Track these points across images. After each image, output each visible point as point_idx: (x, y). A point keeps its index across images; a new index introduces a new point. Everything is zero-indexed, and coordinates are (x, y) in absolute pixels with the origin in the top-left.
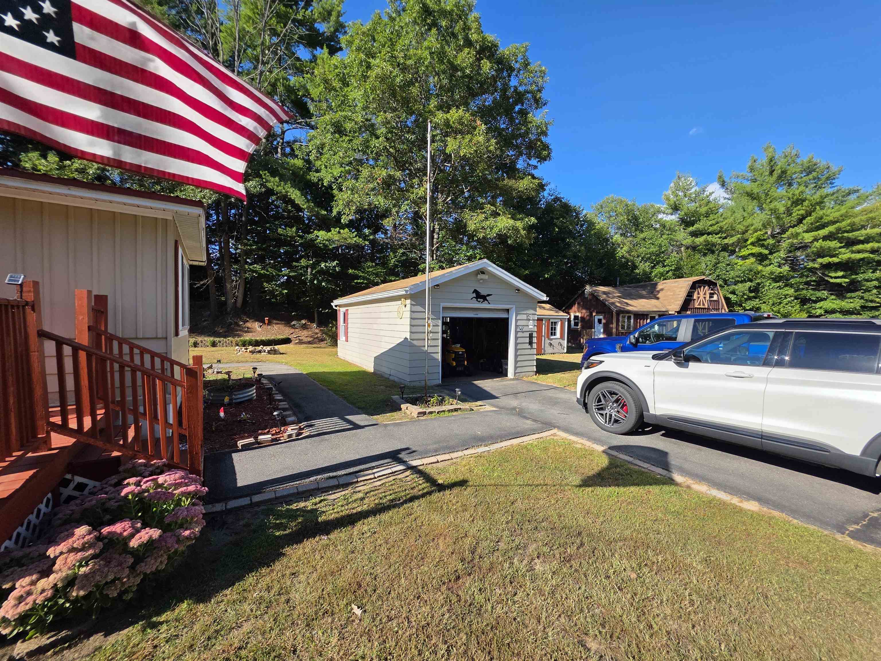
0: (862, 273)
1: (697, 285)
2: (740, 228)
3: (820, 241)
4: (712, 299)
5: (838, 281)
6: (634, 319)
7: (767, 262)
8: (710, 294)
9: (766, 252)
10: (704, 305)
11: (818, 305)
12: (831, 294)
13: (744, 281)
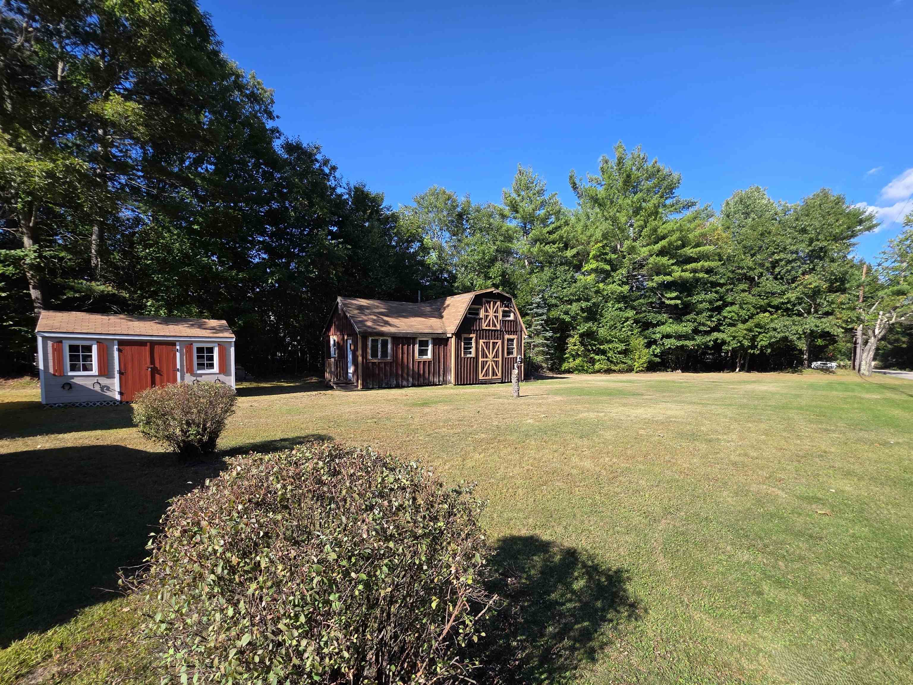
0: (697, 294)
1: (484, 300)
2: (583, 238)
3: (654, 256)
4: (508, 319)
5: (672, 302)
6: (393, 344)
7: (610, 280)
8: (504, 312)
9: (608, 267)
10: (495, 326)
11: (658, 329)
12: (670, 318)
13: (578, 300)
